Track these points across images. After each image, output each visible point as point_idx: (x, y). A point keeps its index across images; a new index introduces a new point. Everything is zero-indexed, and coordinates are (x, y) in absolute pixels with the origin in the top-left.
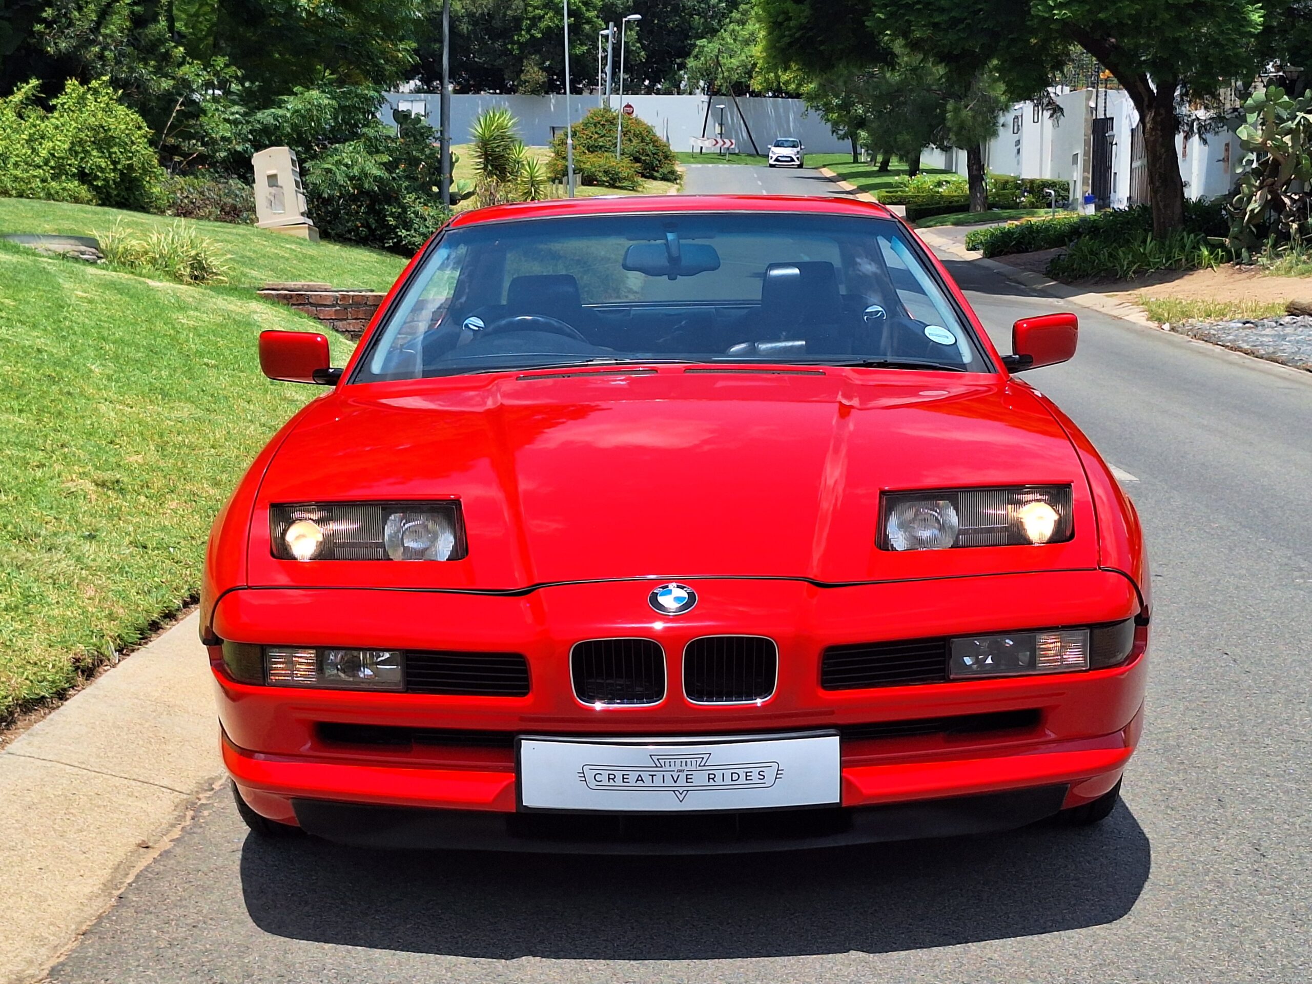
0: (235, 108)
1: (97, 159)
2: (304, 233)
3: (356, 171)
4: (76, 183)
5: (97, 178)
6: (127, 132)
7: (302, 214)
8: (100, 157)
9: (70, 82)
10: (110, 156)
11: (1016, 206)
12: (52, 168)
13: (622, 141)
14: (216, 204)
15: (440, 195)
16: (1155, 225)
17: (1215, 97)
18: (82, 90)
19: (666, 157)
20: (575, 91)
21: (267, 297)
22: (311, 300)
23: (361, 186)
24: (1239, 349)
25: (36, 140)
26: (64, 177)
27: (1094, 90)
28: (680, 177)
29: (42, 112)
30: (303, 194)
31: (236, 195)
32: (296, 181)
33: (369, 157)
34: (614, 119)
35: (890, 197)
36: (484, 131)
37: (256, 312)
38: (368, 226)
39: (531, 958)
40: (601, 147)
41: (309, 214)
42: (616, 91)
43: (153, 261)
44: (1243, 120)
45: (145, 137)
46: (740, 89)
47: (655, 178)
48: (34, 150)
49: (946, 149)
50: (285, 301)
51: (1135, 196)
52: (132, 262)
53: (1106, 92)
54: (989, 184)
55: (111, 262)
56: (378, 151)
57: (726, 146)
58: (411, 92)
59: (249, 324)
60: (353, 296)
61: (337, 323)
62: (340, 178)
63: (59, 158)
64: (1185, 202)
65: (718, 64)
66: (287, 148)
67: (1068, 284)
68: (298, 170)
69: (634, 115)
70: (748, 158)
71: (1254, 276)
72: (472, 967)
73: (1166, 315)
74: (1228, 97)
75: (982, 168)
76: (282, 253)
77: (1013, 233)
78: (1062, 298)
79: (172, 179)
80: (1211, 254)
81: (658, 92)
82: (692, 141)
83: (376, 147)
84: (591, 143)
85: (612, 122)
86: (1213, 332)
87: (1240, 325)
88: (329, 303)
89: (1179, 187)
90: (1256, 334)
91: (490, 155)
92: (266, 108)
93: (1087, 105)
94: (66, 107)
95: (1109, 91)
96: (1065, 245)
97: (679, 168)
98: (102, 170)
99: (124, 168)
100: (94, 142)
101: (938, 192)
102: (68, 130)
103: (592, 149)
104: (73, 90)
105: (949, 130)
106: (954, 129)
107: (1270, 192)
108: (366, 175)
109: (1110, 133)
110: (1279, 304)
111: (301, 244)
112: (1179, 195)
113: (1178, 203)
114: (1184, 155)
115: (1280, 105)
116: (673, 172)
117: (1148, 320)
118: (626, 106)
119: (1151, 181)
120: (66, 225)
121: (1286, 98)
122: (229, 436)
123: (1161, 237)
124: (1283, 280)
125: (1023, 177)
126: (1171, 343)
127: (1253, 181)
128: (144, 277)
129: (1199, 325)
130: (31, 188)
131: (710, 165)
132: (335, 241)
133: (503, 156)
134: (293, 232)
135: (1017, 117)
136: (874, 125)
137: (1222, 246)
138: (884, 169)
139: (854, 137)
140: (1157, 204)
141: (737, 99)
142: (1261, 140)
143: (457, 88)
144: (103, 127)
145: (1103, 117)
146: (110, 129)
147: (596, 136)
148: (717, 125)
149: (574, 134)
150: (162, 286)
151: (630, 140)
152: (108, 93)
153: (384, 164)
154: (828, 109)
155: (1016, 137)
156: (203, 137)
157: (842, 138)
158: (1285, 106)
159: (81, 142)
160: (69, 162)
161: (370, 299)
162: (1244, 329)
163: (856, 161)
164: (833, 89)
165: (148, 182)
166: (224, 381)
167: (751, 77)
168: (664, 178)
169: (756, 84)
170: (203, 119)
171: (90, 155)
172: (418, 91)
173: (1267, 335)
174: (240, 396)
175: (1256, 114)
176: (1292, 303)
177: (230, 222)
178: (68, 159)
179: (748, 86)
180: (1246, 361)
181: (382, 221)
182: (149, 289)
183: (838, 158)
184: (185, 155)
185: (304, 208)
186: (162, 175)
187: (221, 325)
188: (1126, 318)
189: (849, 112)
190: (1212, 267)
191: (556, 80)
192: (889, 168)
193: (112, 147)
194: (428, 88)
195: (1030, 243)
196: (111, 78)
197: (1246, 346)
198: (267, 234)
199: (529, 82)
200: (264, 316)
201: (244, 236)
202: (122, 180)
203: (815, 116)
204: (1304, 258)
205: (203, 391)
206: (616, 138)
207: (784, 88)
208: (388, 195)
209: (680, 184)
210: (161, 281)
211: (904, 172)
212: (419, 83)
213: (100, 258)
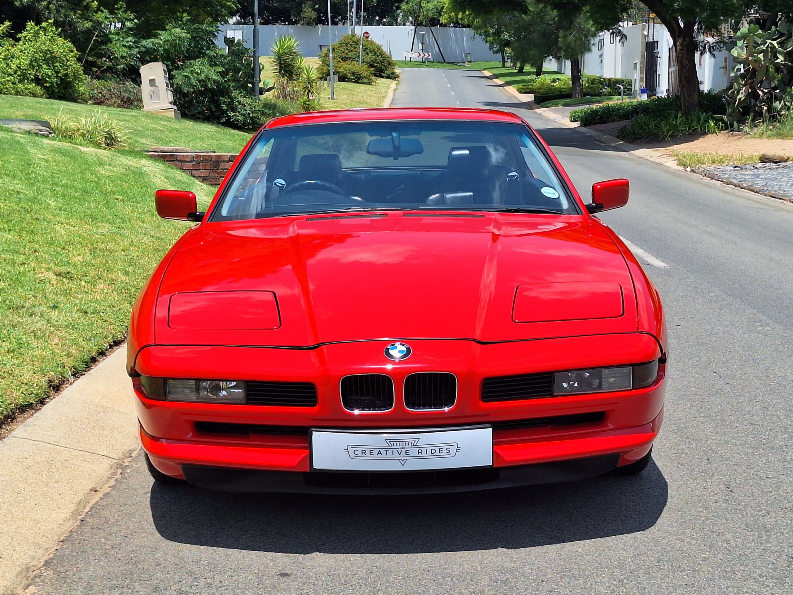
0: (130, 39)
1: (46, 70)
2: (172, 114)
3: (203, 77)
4: (34, 85)
5: (46, 82)
6: (64, 54)
7: (171, 103)
8: (48, 69)
9: (29, 23)
10: (54, 69)
11: (599, 95)
12: (19, 76)
13: (362, 54)
14: (118, 97)
15: (253, 89)
16: (683, 107)
17: (718, 31)
18: (36, 28)
19: (389, 64)
20: (334, 23)
21: (151, 156)
22: (178, 158)
23: (206, 85)
24: (731, 183)
25: (9, 58)
26: (26, 81)
27: (647, 25)
28: (398, 76)
29: (12, 42)
30: (171, 91)
31: (131, 92)
32: (166, 83)
33: (211, 68)
34: (358, 41)
35: (524, 89)
36: (279, 49)
37: (145, 166)
38: (210, 110)
39: (318, 553)
40: (350, 58)
41: (174, 103)
42: (358, 23)
43: (83, 135)
44: (734, 44)
45: (75, 57)
46: (434, 22)
47: (383, 77)
48: (8, 65)
49: (558, 59)
50: (162, 159)
51: (671, 88)
52: (70, 136)
53: (654, 25)
54: (584, 81)
55: (57, 136)
56: (216, 65)
57: (426, 57)
58: (234, 24)
59: (141, 173)
60: (203, 156)
61: (194, 172)
62: (194, 82)
63: (23, 70)
64: (701, 93)
65: (421, 7)
66: (160, 63)
67: (631, 143)
68: (167, 76)
69: (370, 39)
70: (439, 64)
71: (741, 138)
72: (285, 559)
73: (688, 162)
74: (726, 29)
75: (579, 71)
76: (159, 127)
77: (598, 112)
78: (627, 152)
79: (92, 81)
80: (716, 125)
81: (384, 24)
82: (405, 54)
83: (215, 62)
84: (344, 55)
85: (357, 43)
86: (716, 173)
87: (732, 168)
88: (189, 160)
89: (697, 85)
90: (741, 174)
91: (283, 64)
92: (149, 38)
93: (642, 33)
94: (27, 38)
95: (655, 25)
96: (629, 119)
97: (397, 71)
98: (50, 77)
99: (63, 76)
100: (44, 60)
101: (553, 86)
102: (28, 53)
103: (345, 59)
104: (31, 28)
105: (560, 48)
106: (564, 48)
107: (750, 88)
108: (209, 79)
109: (656, 50)
110: (755, 156)
111: (170, 122)
112: (697, 89)
113: (696, 94)
114: (700, 64)
115: (756, 35)
116: (393, 73)
117: (677, 165)
118: (365, 33)
119: (680, 81)
120: (30, 112)
121: (760, 31)
122: (132, 244)
123: (686, 114)
124: (758, 141)
125: (604, 76)
126: (691, 180)
127: (741, 81)
128: (78, 145)
129: (708, 168)
130: (6, 88)
131: (416, 69)
132: (190, 119)
133: (291, 65)
134: (165, 114)
135: (600, 41)
136: (515, 45)
137: (722, 120)
138: (521, 72)
139: (503, 52)
140: (684, 94)
141: (432, 28)
142: (745, 57)
143: (262, 21)
144: (49, 51)
145: (652, 41)
146: (54, 52)
147: (347, 51)
148: (420, 44)
149: (334, 50)
150: (89, 150)
151: (367, 54)
152: (52, 30)
153: (220, 72)
154: (487, 34)
155: (600, 52)
156: (110, 56)
157: (496, 52)
158: (760, 36)
159: (36, 60)
160: (29, 72)
161: (214, 157)
162: (734, 171)
163: (504, 66)
164: (490, 23)
165: (78, 84)
166: (128, 209)
167: (440, 15)
168: (388, 77)
169: (443, 19)
170: (110, 45)
171: (42, 68)
172: (238, 23)
173: (748, 175)
174: (137, 218)
175: (742, 41)
176: (763, 155)
177: (127, 108)
178: (28, 70)
179: (439, 20)
180: (735, 191)
181: (218, 106)
182: (81, 152)
183: (493, 64)
184: (99, 67)
185: (171, 99)
186: (85, 80)
187: (126, 175)
188: (665, 164)
189: (499, 36)
190: (716, 133)
191: (323, 17)
192: (524, 71)
193: (55, 63)
194: (245, 21)
195: (608, 118)
196: (54, 21)
197: (735, 181)
198: (150, 116)
199: (306, 18)
200: (150, 169)
201: (135, 117)
202: (61, 83)
203: (479, 39)
204: (771, 127)
205: (116, 216)
206: (359, 53)
207: (460, 22)
208: (223, 91)
209: (398, 80)
210: (88, 147)
211: (533, 73)
212: (239, 18)
213: (50, 133)
